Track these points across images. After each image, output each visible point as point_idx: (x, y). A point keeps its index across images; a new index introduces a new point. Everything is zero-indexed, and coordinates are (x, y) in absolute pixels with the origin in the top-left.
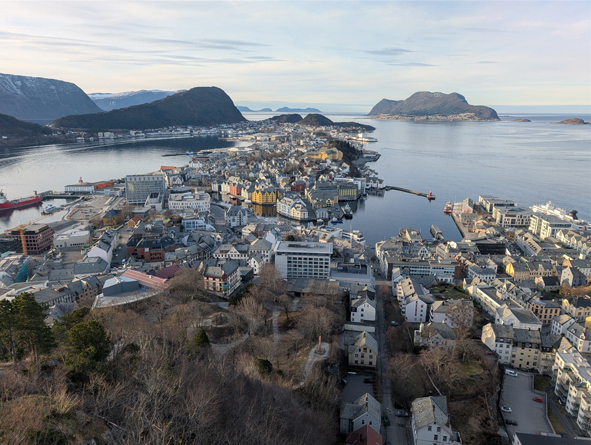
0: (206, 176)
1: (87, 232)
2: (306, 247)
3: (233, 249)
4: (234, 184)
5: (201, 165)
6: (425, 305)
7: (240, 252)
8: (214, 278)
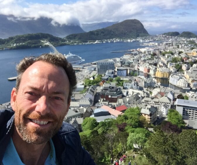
0: (132, 63)
1: (83, 86)
3: (151, 101)
4: (146, 67)
7: (155, 102)
8: (145, 115)
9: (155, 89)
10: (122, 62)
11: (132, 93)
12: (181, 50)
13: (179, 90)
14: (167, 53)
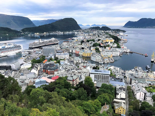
1: (31, 64)
2: (101, 71)
6: (144, 94)
7: (78, 72)
8: (70, 81)
9: (81, 64)
10: (61, 47)
11: (65, 68)
12: (99, 38)
13: (95, 64)
14: (90, 40)
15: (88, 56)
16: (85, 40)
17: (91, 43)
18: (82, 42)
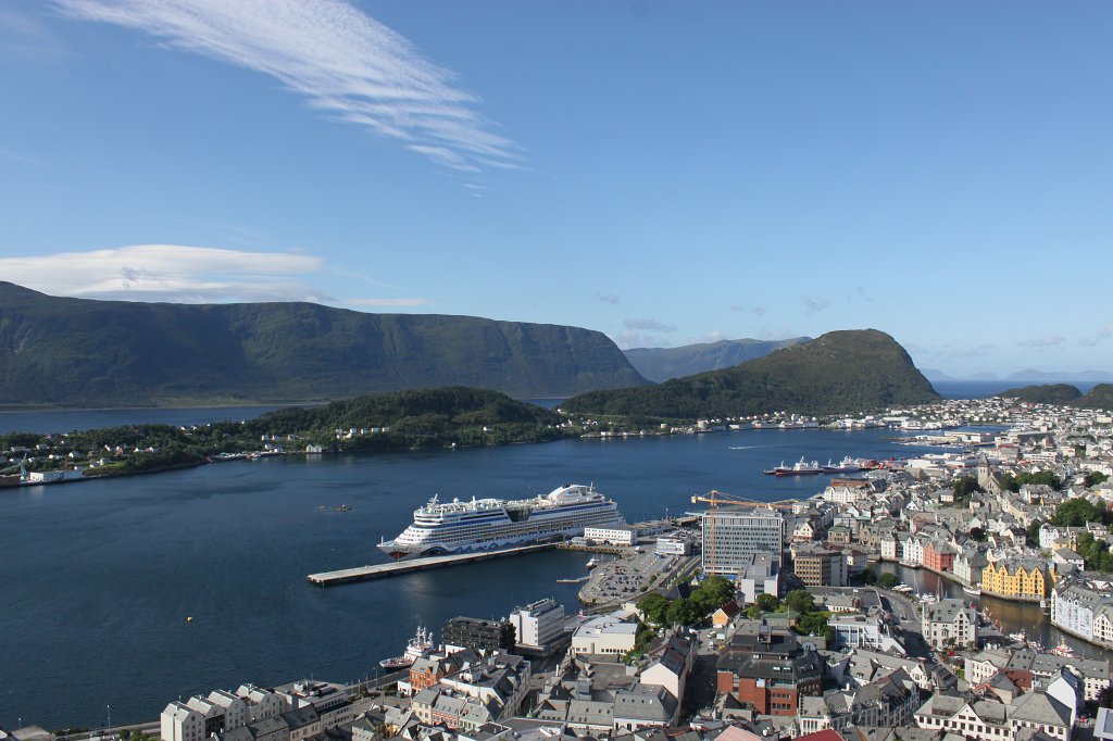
1: (634, 628)
3: (967, 711)
4: (935, 544)
5: (851, 497)
7: (986, 720)
11: (868, 670)
13: (1106, 664)
14: (1027, 479)
15: (1028, 592)
16: (983, 477)
17: (1036, 502)
18: (967, 488)
